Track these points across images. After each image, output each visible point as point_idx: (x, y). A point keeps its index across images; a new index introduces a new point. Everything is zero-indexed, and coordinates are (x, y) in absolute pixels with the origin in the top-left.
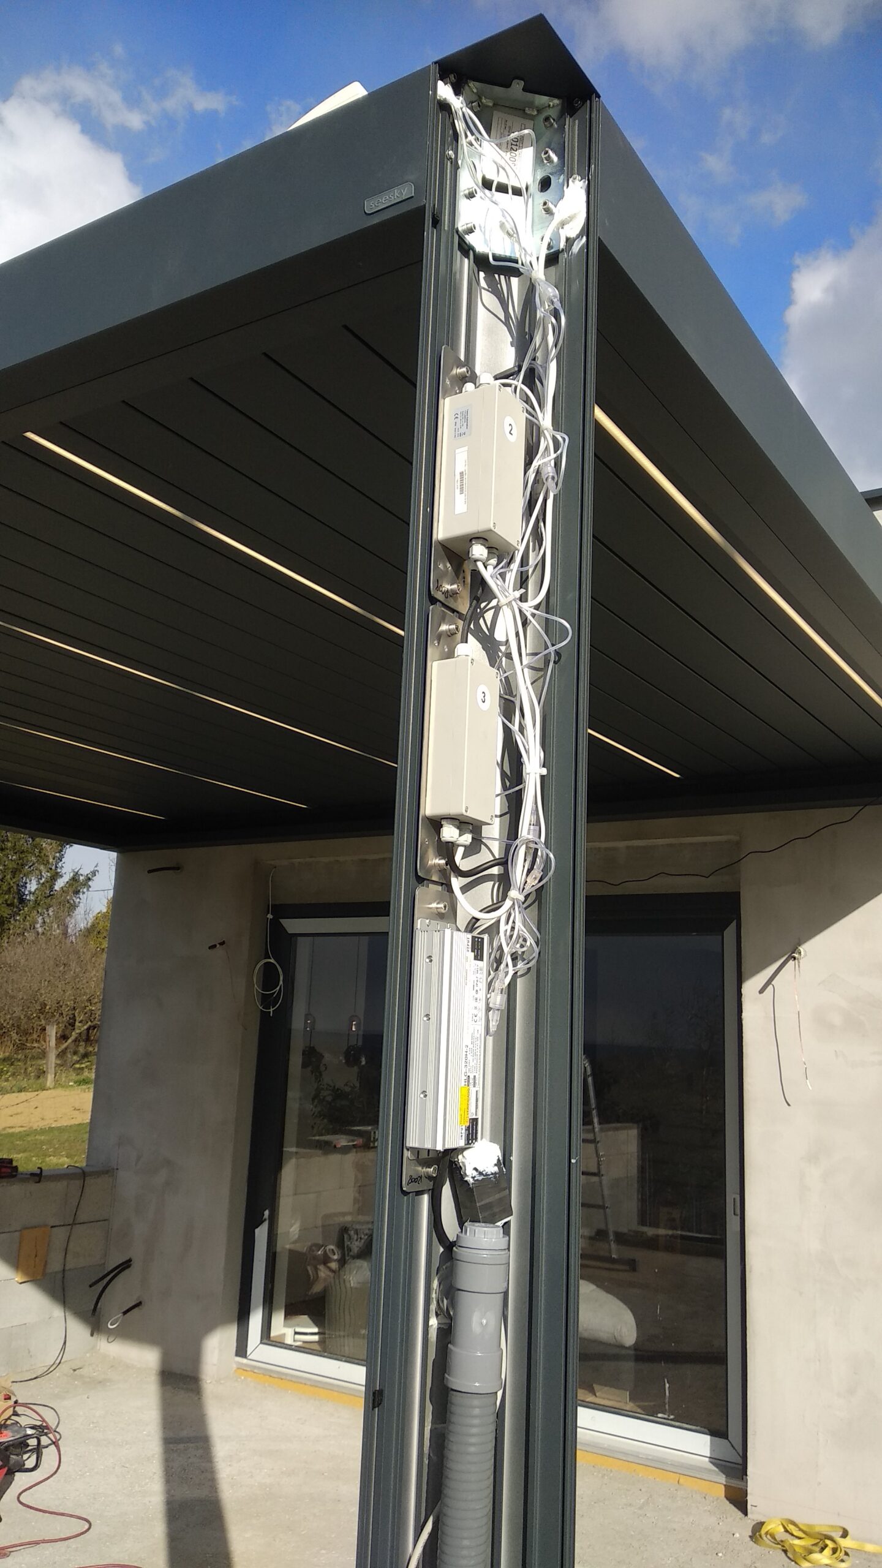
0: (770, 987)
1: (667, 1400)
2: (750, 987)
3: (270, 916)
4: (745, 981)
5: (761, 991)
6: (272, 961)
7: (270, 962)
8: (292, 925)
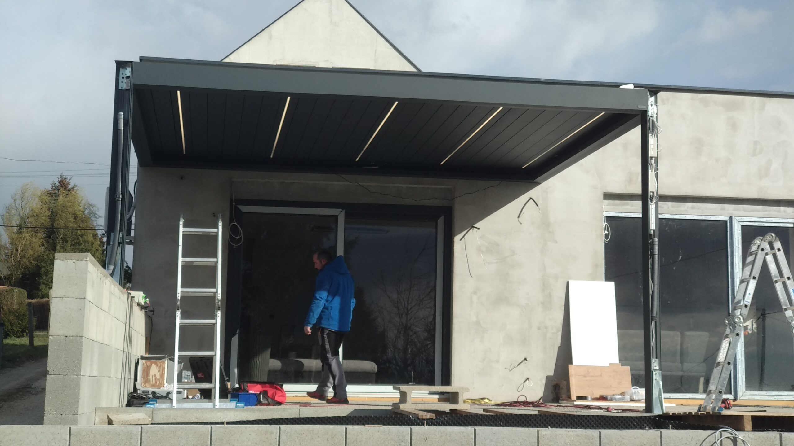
0: (463, 239)
1: (413, 378)
2: (457, 239)
3: (234, 204)
4: (454, 236)
5: (461, 240)
6: (236, 224)
7: (235, 224)
8: (245, 209)
